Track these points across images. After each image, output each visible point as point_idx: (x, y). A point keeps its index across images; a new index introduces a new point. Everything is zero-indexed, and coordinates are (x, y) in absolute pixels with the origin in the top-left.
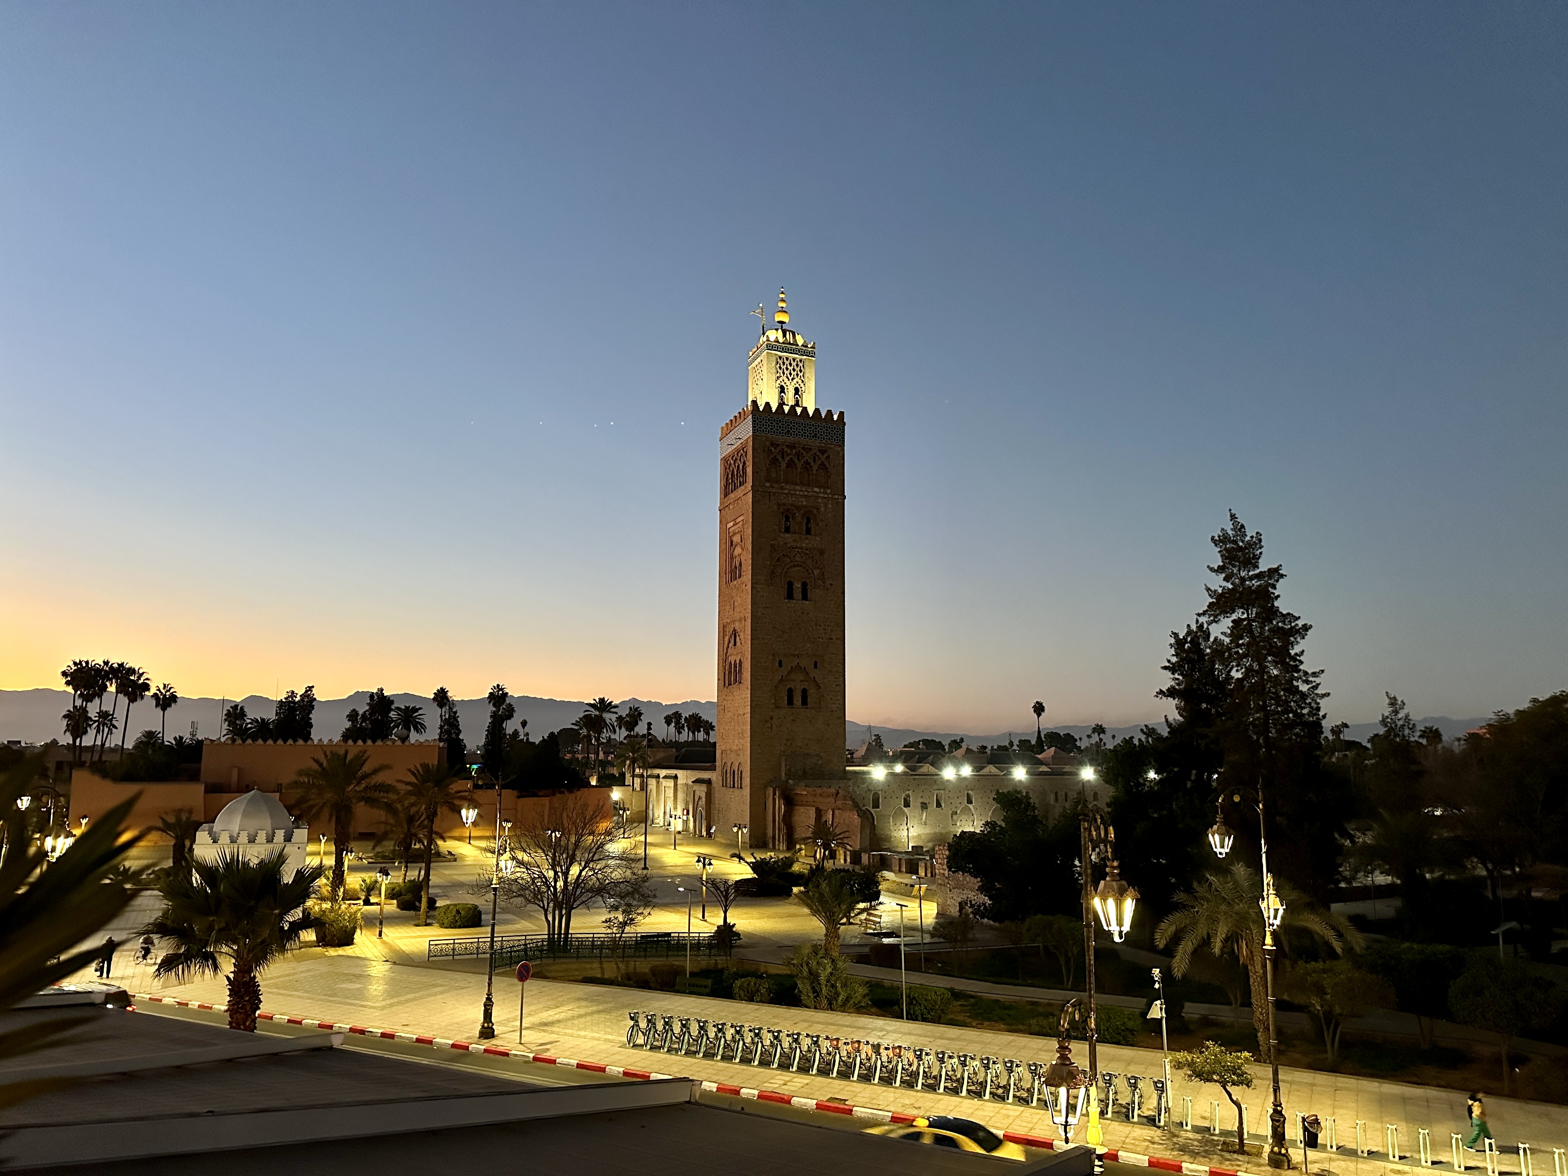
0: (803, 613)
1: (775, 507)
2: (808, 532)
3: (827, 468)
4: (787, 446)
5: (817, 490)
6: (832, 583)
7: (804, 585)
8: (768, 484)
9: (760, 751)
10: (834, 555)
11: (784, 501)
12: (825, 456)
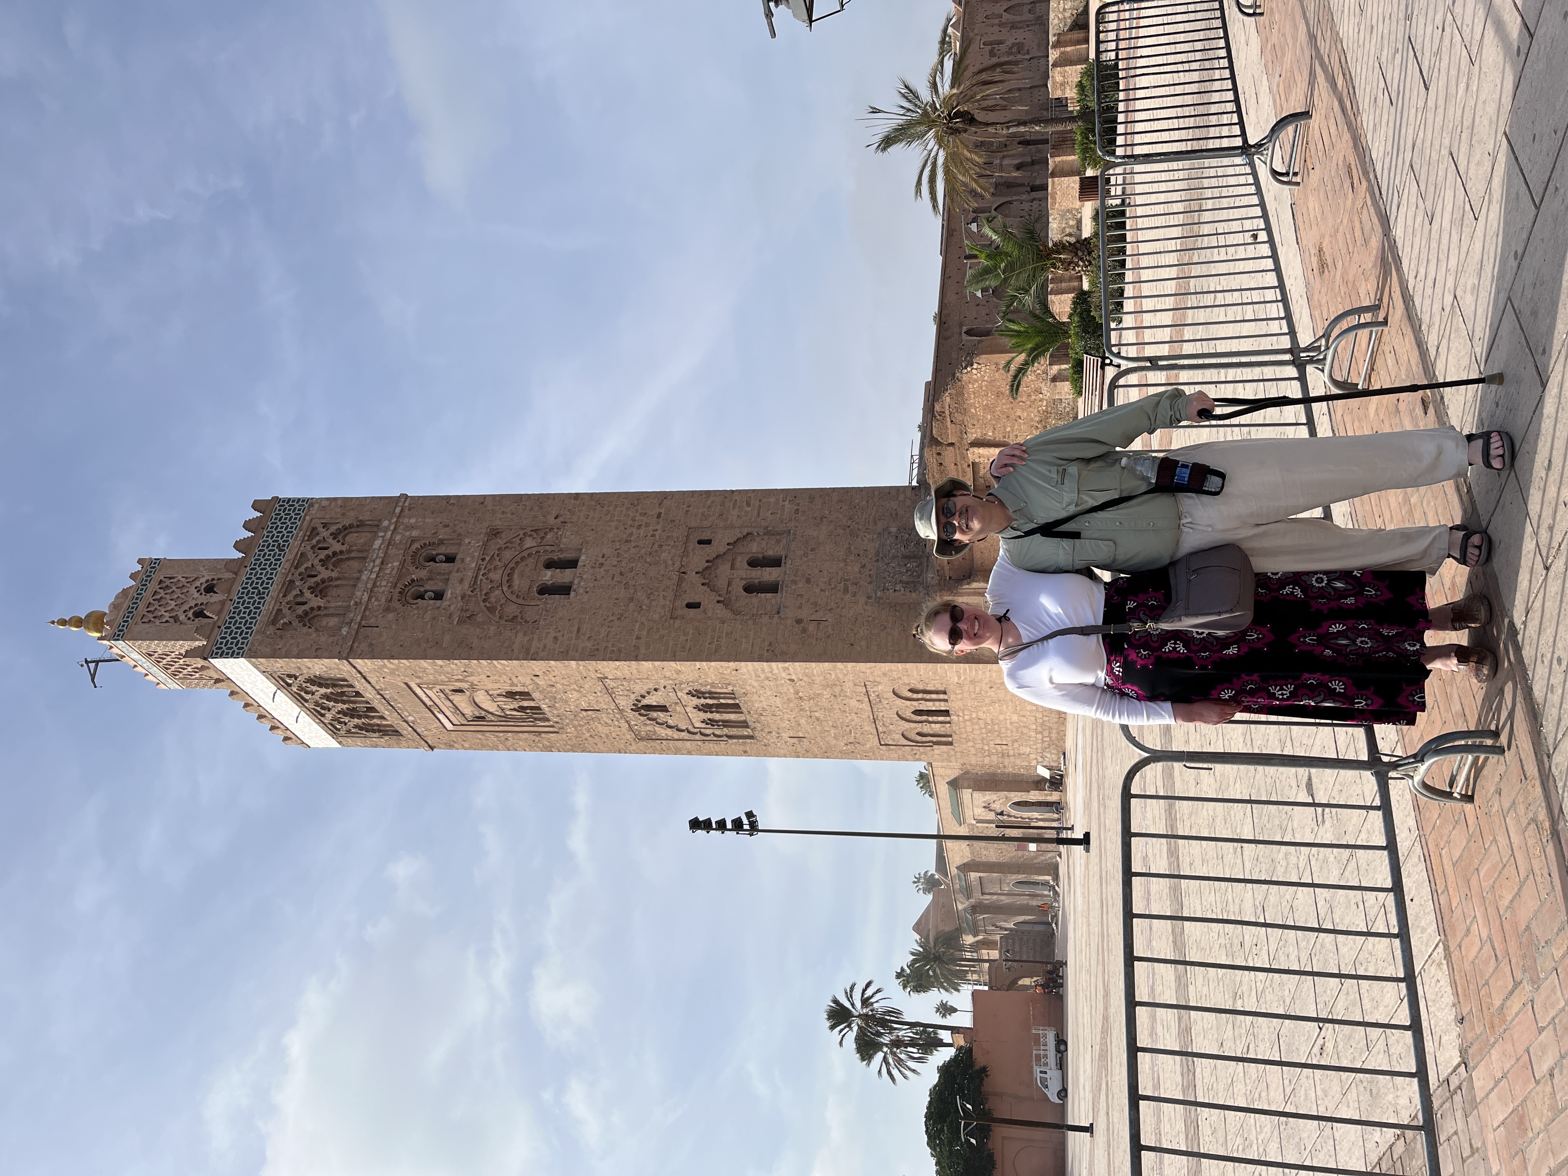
0: (602, 565)
1: (391, 616)
2: (450, 559)
3: (345, 528)
4: (284, 596)
5: (377, 543)
6: (554, 513)
7: (549, 565)
8: (344, 631)
9: (863, 643)
10: (503, 513)
11: (383, 600)
12: (320, 529)
